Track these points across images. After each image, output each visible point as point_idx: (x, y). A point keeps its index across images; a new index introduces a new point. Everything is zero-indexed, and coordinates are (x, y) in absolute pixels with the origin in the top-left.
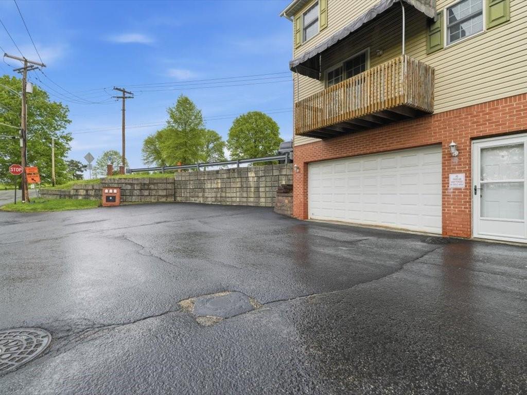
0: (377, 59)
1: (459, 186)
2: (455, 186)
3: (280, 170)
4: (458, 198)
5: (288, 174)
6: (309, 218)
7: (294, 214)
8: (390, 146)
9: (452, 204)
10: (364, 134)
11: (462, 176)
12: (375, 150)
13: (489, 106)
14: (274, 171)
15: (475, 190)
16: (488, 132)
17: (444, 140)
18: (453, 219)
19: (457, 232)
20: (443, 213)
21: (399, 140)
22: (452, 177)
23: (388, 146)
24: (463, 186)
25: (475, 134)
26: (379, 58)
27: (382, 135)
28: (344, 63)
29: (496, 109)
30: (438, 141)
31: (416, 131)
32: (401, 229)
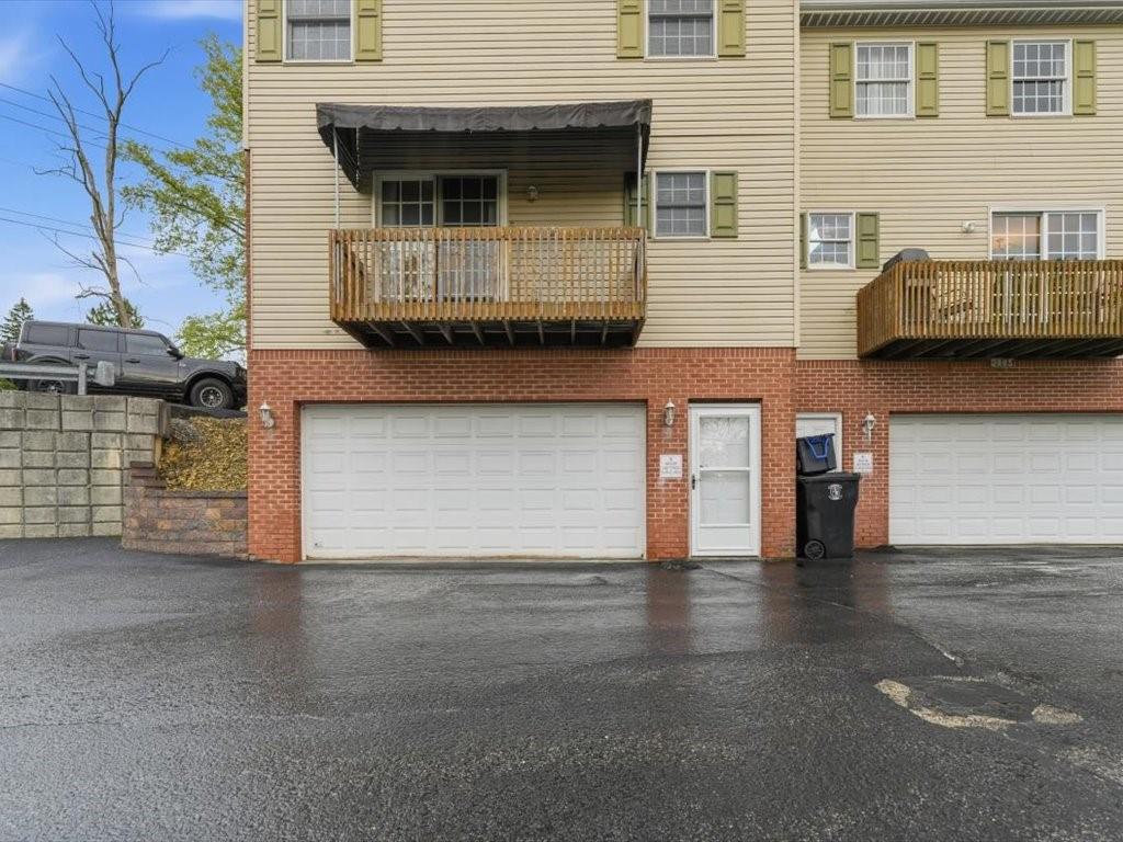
0: (525, 203)
1: (675, 476)
2: (668, 475)
3: (97, 413)
4: (673, 495)
5: (130, 429)
6: (304, 558)
7: (253, 547)
8: (551, 392)
9: (664, 506)
10: (494, 358)
11: (678, 459)
12: (519, 396)
13: (713, 354)
14: (66, 415)
15: (694, 481)
16: (711, 394)
17: (652, 397)
18: (665, 530)
19: (669, 550)
20: (648, 521)
21: (571, 383)
22: (664, 459)
23: (548, 392)
24: (679, 475)
25: (696, 395)
26: (529, 204)
27: (535, 367)
28: (437, 177)
29: (722, 361)
30: (641, 396)
31: (604, 371)
32: (564, 558)
